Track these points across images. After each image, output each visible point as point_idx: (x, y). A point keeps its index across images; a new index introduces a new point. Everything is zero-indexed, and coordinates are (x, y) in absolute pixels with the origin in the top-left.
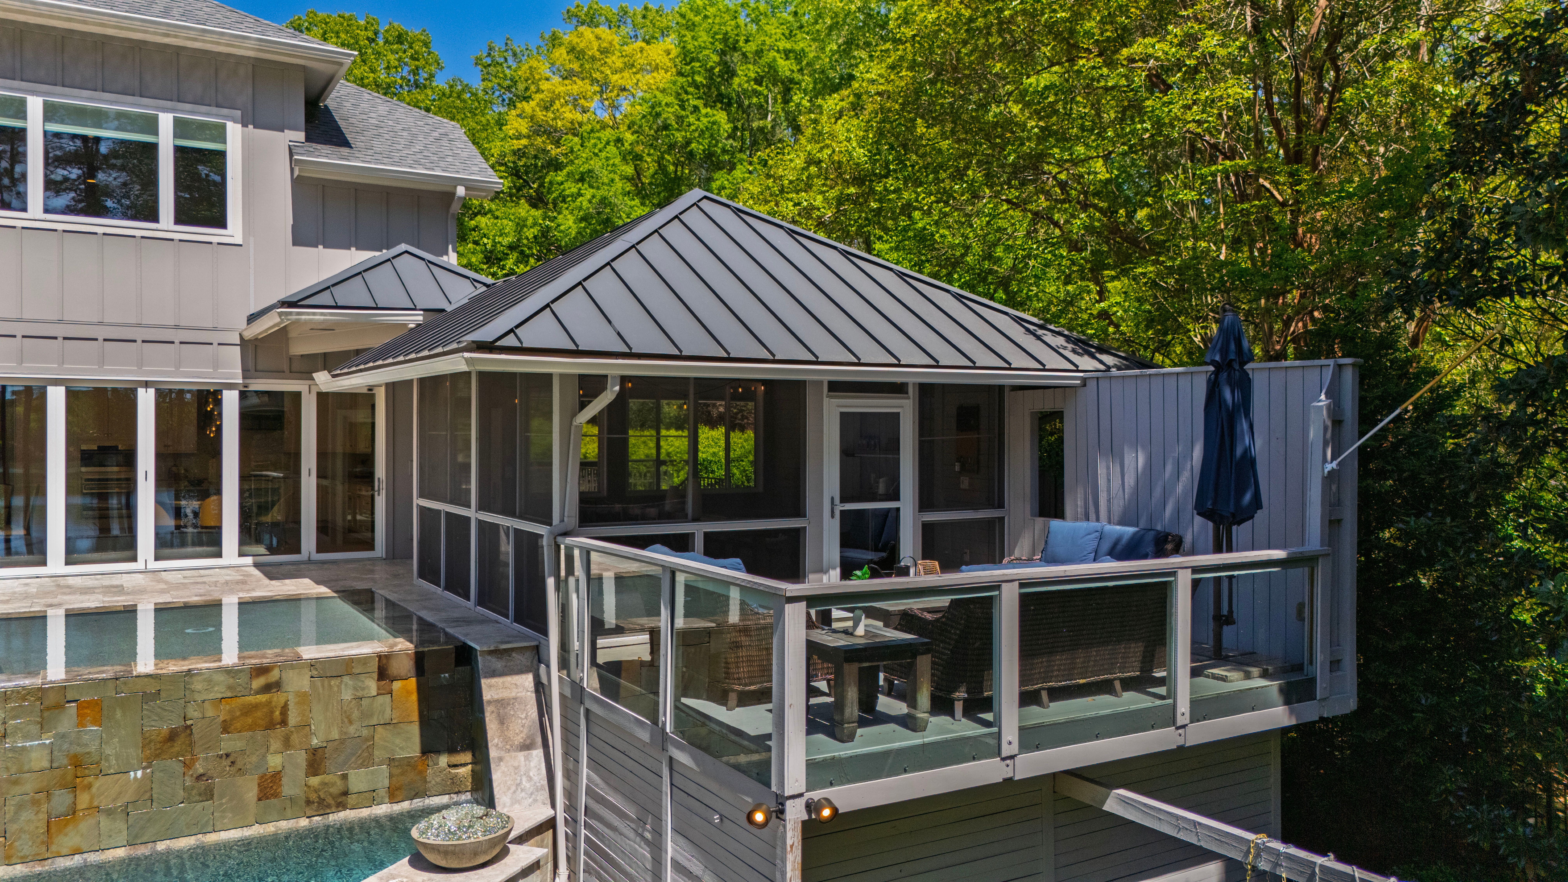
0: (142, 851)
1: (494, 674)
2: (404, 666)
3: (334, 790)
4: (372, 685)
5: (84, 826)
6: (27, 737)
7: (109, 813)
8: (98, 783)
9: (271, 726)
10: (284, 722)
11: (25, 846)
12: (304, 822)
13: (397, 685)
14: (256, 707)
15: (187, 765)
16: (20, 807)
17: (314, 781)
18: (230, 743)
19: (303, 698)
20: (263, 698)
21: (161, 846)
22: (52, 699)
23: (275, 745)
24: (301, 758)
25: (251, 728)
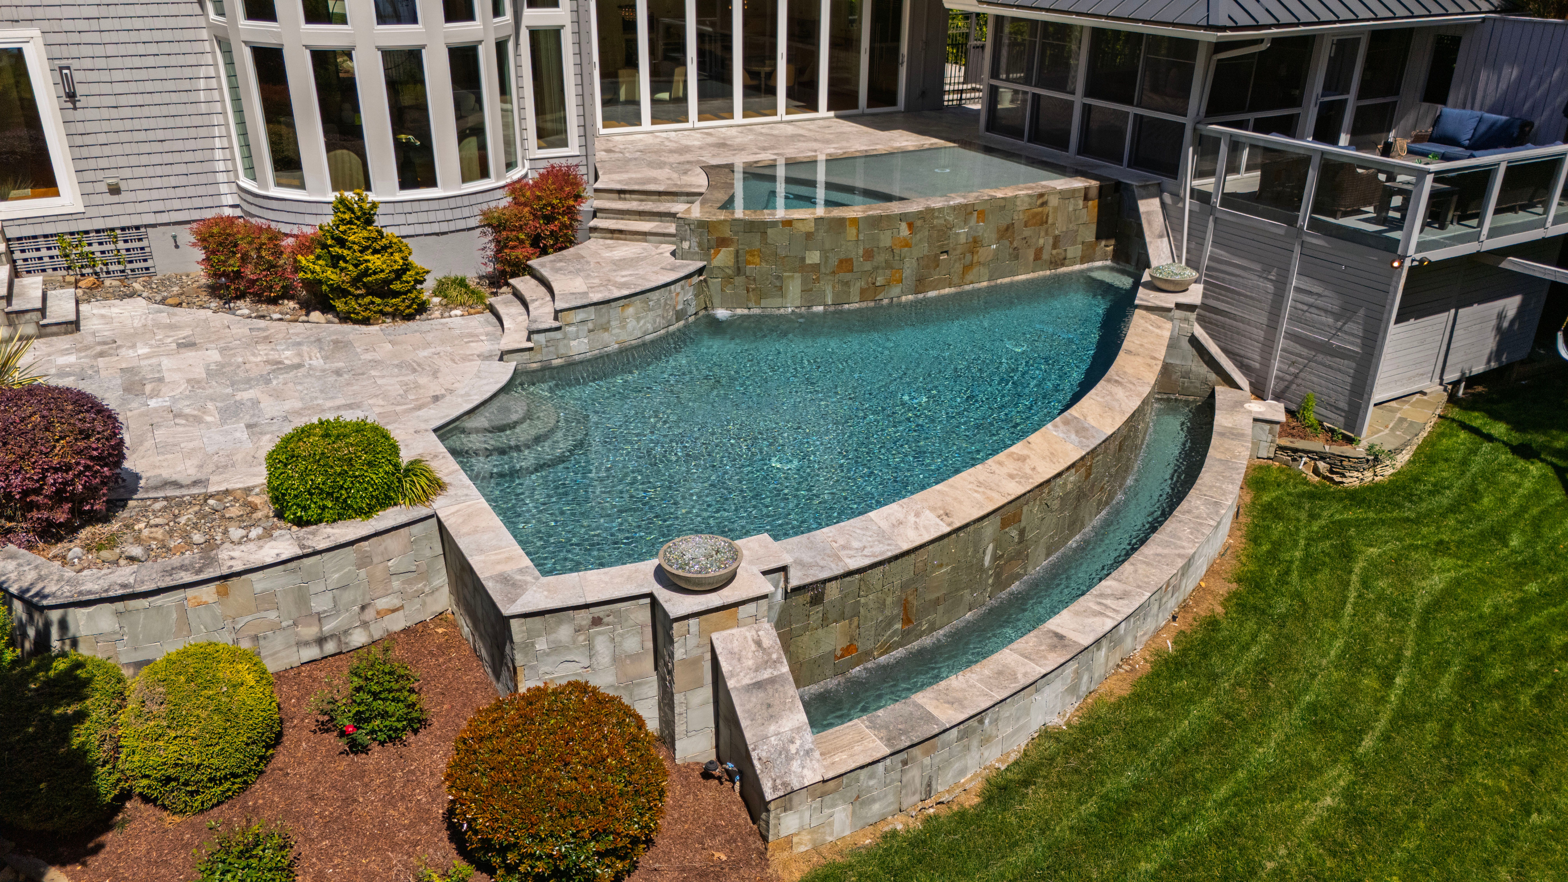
0: (993, 283)
1: (1143, 198)
2: (1094, 193)
3: (1061, 257)
4: (1081, 203)
5: (975, 270)
6: (960, 228)
7: (984, 265)
8: (981, 250)
9: (1041, 224)
10: (1046, 222)
11: (956, 279)
12: (1048, 272)
13: (1090, 203)
14: (1037, 214)
15: (1011, 243)
16: (955, 261)
17: (1054, 252)
18: (1027, 232)
19: (1056, 209)
20: (1040, 209)
21: (999, 281)
22: (969, 209)
23: (1042, 234)
24: (1051, 241)
25: (1034, 225)
